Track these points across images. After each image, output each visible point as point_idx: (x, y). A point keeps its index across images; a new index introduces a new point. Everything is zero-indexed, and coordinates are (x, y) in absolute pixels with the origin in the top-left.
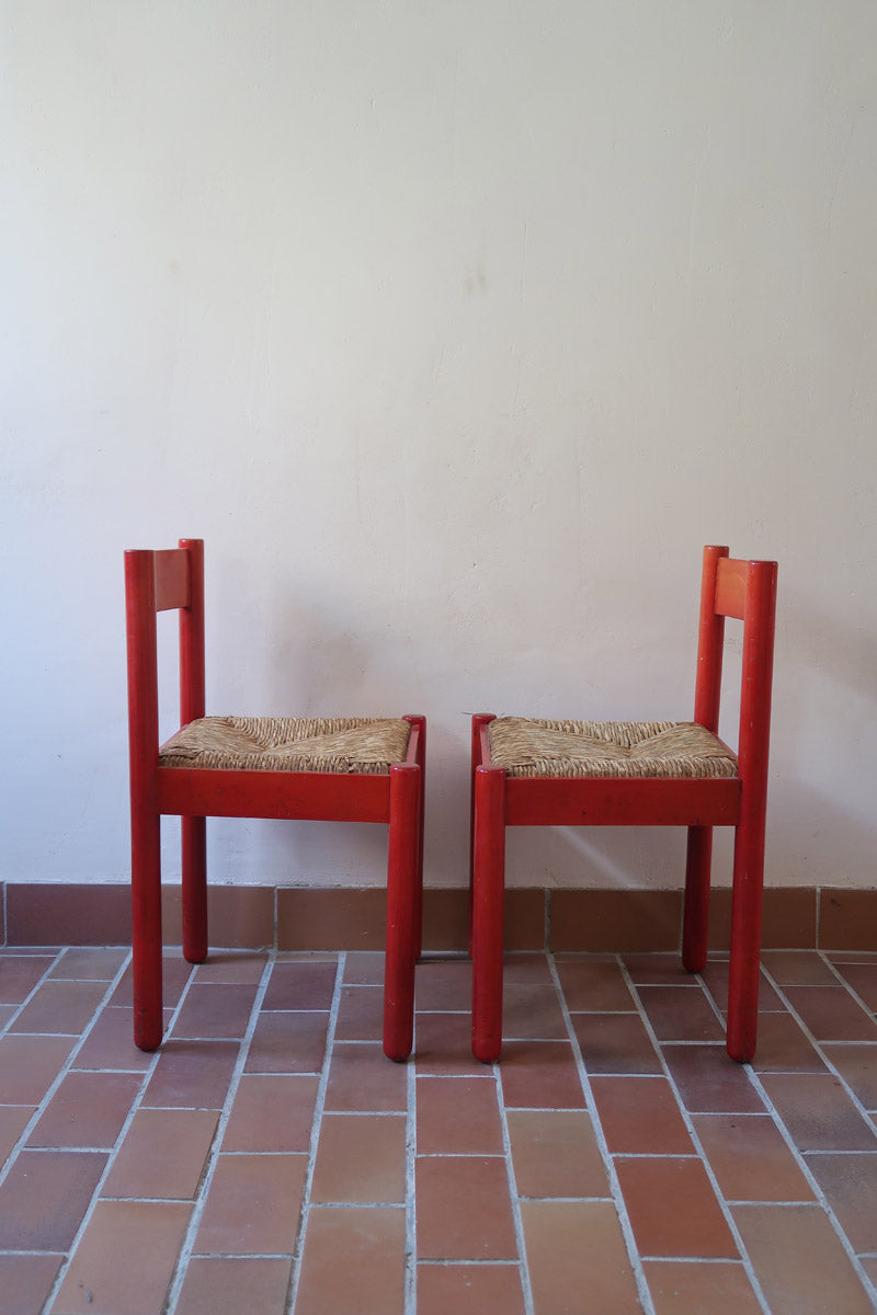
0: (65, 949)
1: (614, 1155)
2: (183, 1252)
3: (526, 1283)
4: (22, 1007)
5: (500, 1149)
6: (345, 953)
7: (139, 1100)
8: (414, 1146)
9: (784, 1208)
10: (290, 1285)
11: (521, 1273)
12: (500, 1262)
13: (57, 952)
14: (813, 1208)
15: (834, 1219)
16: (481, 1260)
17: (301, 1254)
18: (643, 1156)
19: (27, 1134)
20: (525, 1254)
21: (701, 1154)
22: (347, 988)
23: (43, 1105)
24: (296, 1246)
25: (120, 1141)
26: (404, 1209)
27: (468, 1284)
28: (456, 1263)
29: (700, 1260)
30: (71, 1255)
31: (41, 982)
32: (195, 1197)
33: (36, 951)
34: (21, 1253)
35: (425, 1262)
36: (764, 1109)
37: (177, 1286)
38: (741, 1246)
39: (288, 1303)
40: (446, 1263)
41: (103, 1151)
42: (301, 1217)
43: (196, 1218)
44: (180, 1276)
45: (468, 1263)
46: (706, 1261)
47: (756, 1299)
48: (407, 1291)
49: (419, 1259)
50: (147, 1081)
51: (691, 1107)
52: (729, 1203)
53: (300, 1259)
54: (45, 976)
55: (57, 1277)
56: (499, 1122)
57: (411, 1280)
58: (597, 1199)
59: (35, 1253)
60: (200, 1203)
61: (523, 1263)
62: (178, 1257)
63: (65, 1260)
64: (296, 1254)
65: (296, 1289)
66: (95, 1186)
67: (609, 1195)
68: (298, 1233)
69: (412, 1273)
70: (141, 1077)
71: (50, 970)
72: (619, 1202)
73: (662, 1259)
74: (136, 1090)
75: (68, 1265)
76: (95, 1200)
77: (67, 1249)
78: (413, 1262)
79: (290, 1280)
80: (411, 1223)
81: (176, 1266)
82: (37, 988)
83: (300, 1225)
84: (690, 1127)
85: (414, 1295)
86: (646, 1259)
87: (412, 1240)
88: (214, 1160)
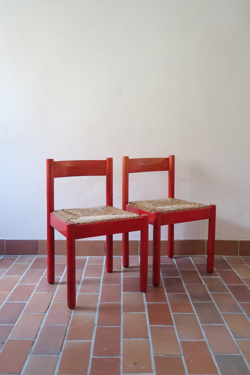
0: (20, 256)
1: (147, 303)
2: (42, 325)
3: (122, 331)
4: (8, 270)
5: (120, 301)
6: (89, 256)
7: (35, 291)
8: (100, 301)
9: (186, 314)
10: (66, 331)
11: (121, 329)
12: (116, 326)
13: (18, 256)
14: (193, 314)
15: (197, 317)
16: (112, 326)
17: (69, 325)
18: (154, 303)
19: (7, 299)
20: (122, 325)
21: (168, 302)
22: (88, 265)
23: (11, 292)
24: (69, 323)
25: (29, 300)
26: (95, 315)
27: (108, 331)
28: (106, 327)
29: (164, 326)
30: (15, 325)
31: (13, 264)
32: (46, 312)
33: (13, 257)
34: (3, 325)
35: (99, 327)
36: (185, 292)
37: (40, 332)
38: (174, 323)
39: (65, 335)
40: (104, 327)
41: (25, 302)
42: (70, 317)
43: (46, 317)
44: (40, 330)
45: (108, 327)
46: (165, 326)
47: (176, 334)
48: (93, 332)
49: (97, 326)
50: (37, 286)
51: (167, 292)
52: (173, 313)
53: (69, 326)
54: (14, 262)
55: (11, 330)
56: (121, 295)
57: (95, 330)
58: (141, 313)
59: (7, 325)
60: (47, 314)
61: (122, 327)
62: (40, 325)
63: (14, 326)
64: (68, 325)
65: (67, 332)
66: (22, 310)
67: (145, 312)
68: (69, 320)
69: (95, 329)
70: (35, 286)
71: (16, 261)
72: (147, 313)
73: (155, 326)
74: (34, 288)
75: (14, 327)
76: (22, 313)
77: (15, 324)
78: (96, 327)
79: (66, 330)
80: (97, 318)
81: (40, 328)
82: (12, 265)
83: (70, 319)
84: (167, 296)
85: (95, 334)
86: (151, 326)
87: (96, 322)
88: (51, 304)
